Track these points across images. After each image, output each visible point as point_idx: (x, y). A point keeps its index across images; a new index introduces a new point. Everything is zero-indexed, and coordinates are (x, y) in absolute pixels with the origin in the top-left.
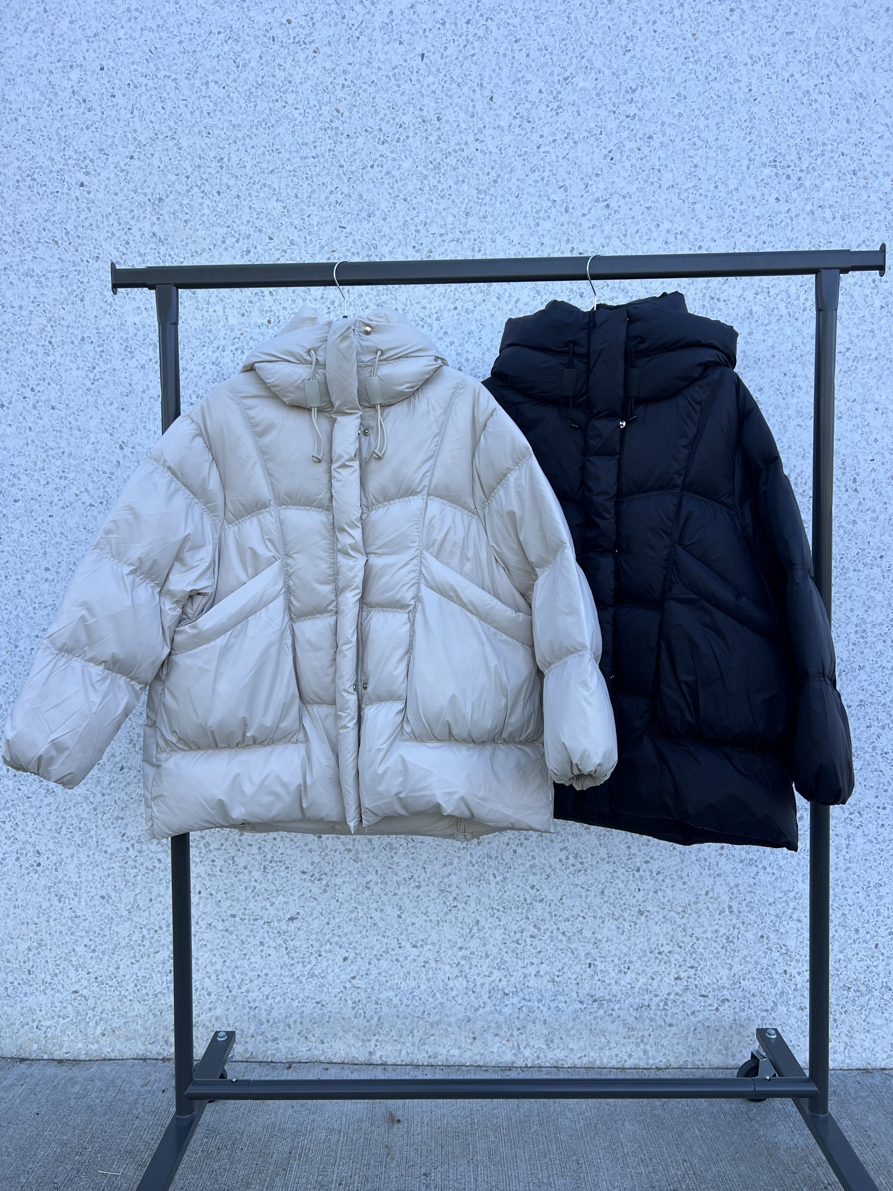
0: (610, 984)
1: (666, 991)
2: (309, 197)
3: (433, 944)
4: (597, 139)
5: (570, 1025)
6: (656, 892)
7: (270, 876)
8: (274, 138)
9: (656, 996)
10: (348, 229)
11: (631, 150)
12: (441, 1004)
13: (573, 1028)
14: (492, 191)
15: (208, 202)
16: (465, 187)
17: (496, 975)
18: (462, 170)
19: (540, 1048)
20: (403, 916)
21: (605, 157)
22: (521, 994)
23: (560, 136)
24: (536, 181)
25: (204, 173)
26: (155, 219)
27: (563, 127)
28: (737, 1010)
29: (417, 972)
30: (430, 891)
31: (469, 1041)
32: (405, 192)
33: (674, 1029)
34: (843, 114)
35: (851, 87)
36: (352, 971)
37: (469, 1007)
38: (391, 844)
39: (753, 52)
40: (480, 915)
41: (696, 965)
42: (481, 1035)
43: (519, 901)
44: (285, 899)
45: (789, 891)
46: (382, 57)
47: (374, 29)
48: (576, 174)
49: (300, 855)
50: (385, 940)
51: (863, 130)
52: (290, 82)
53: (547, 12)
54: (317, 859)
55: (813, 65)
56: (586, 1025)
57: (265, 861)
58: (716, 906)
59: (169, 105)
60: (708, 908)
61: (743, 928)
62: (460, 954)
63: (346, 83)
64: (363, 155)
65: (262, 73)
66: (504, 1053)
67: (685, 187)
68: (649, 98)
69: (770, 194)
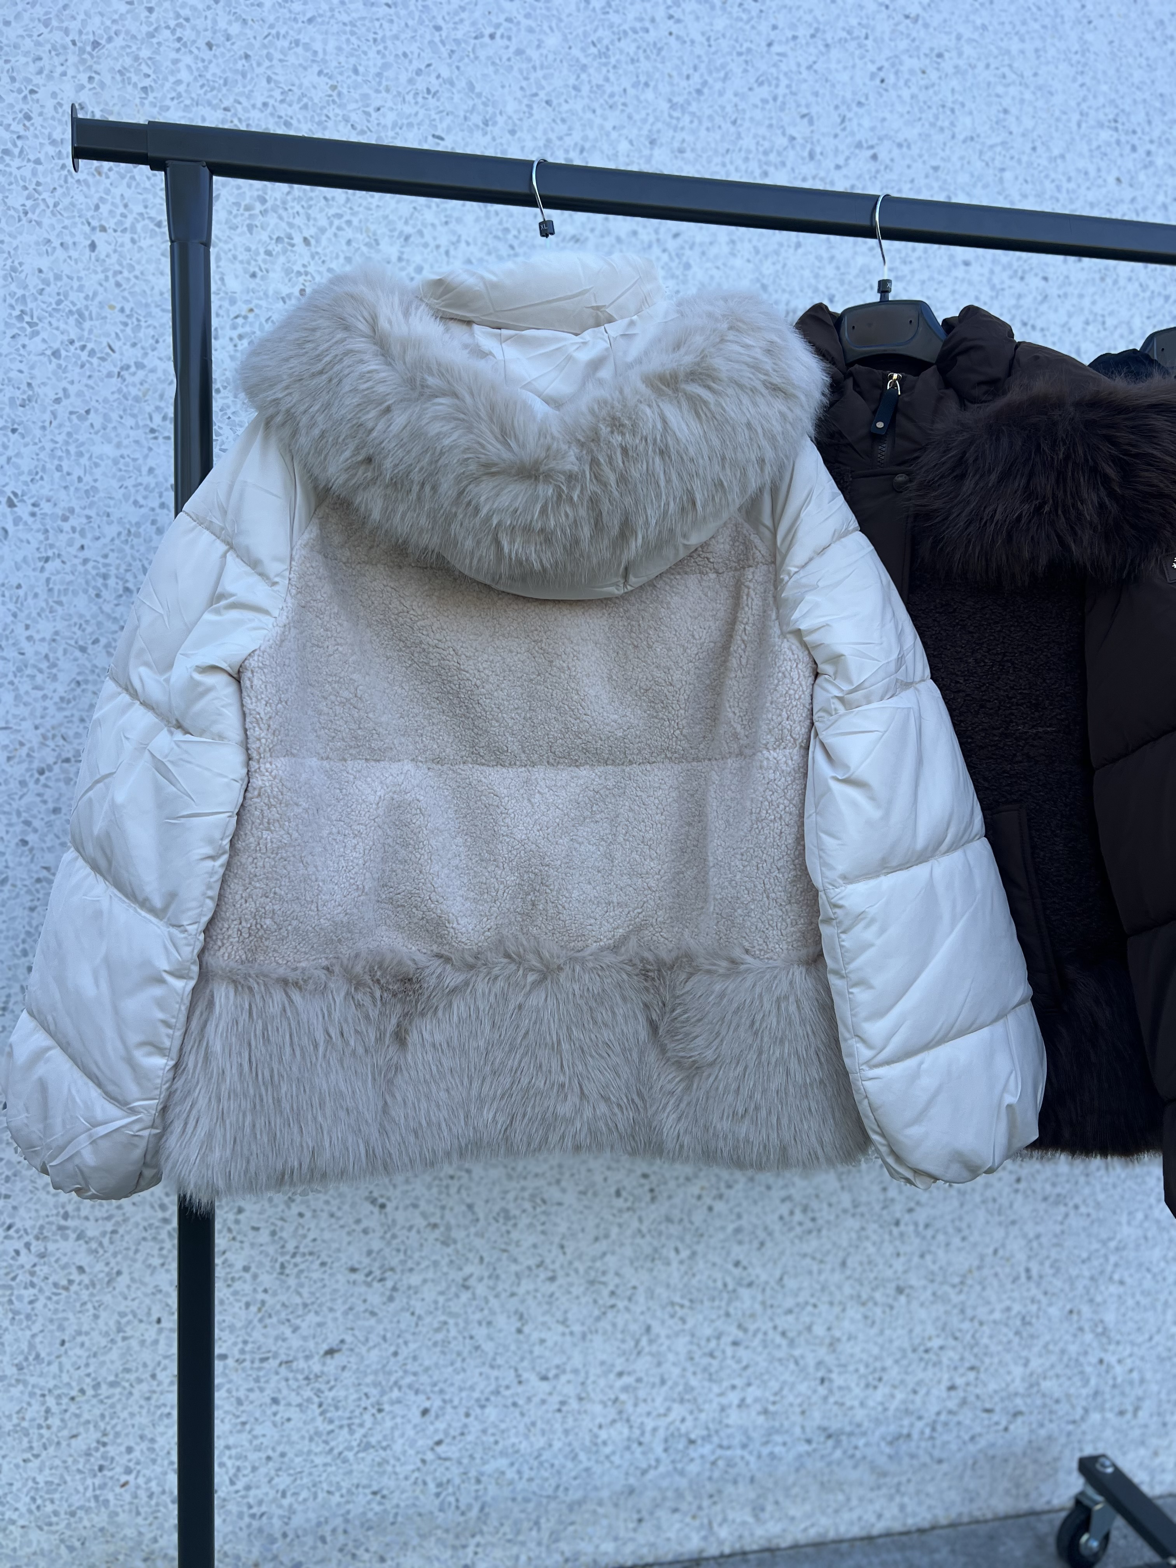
0: (851, 1408)
1: (934, 1408)
2: (379, 75)
3: (576, 1371)
5: (791, 1480)
6: (922, 1256)
7: (292, 1282)
9: (920, 1418)
11: (912, 72)
12: (587, 1470)
13: (794, 1484)
14: (694, 108)
15: (188, 60)
16: (649, 95)
17: (678, 1411)
18: (645, 65)
19: (744, 1523)
20: (526, 1329)
21: (873, 76)
22: (715, 1439)
24: (765, 101)
26: (83, 78)
28: (1034, 1426)
29: (548, 1422)
30: (571, 1285)
31: (631, 1525)
33: (945, 1467)
36: (436, 1431)
37: (632, 1470)
38: (505, 1211)
40: (654, 1317)
41: (977, 1363)
42: (651, 1513)
43: (715, 1288)
44: (318, 1319)
45: (1110, 1239)
49: (346, 1239)
50: (495, 1373)
54: (376, 1245)
56: (815, 1477)
57: (283, 1254)
58: (1007, 1270)
60: (996, 1275)
61: (1044, 1300)
62: (620, 1383)
66: (688, 1538)
67: (989, 142)
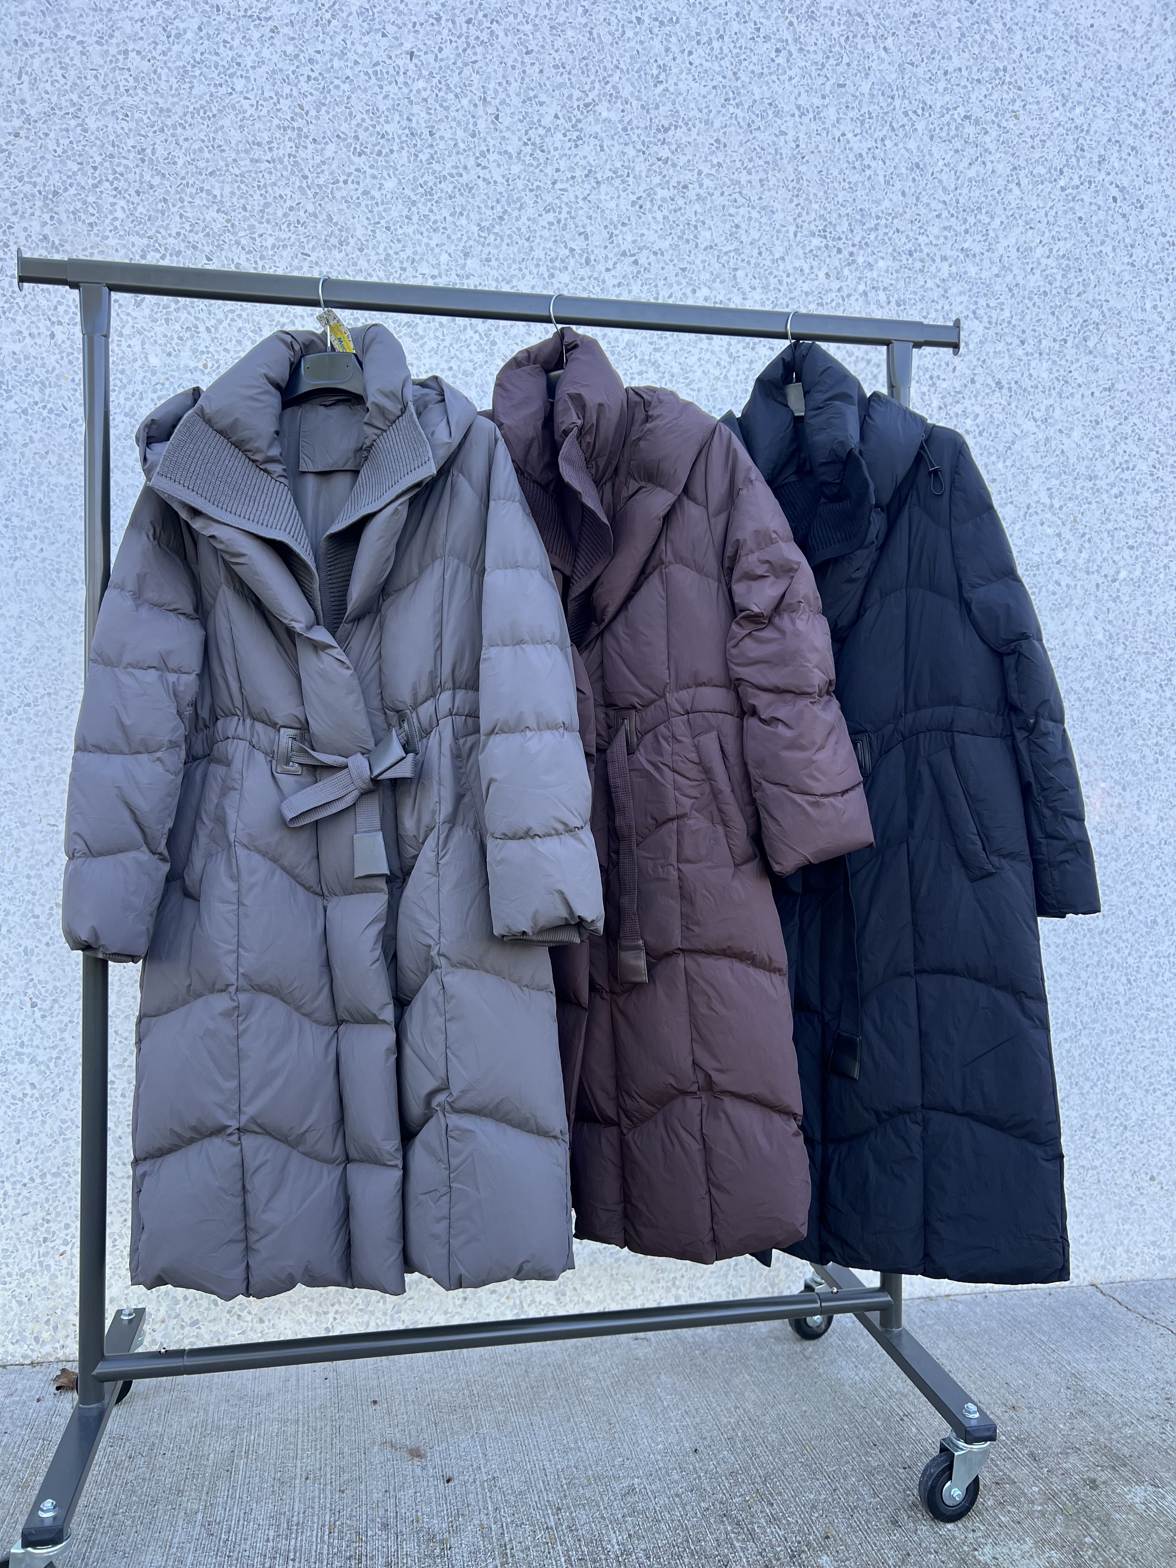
4: (623, 182)
8: (216, 131)
10: (314, 257)
23: (579, 173)
25: (119, 165)
27: (583, 163)
32: (387, 218)
34: (898, 186)
35: (907, 155)
39: (800, 101)
46: (361, 49)
47: (350, 14)
48: (599, 219)
51: (920, 206)
52: (239, 64)
53: (564, 23)
55: (867, 126)
59: (72, 73)
63: (313, 75)
64: (334, 166)
65: (201, 49)
68: (683, 141)
69: (820, 269)
